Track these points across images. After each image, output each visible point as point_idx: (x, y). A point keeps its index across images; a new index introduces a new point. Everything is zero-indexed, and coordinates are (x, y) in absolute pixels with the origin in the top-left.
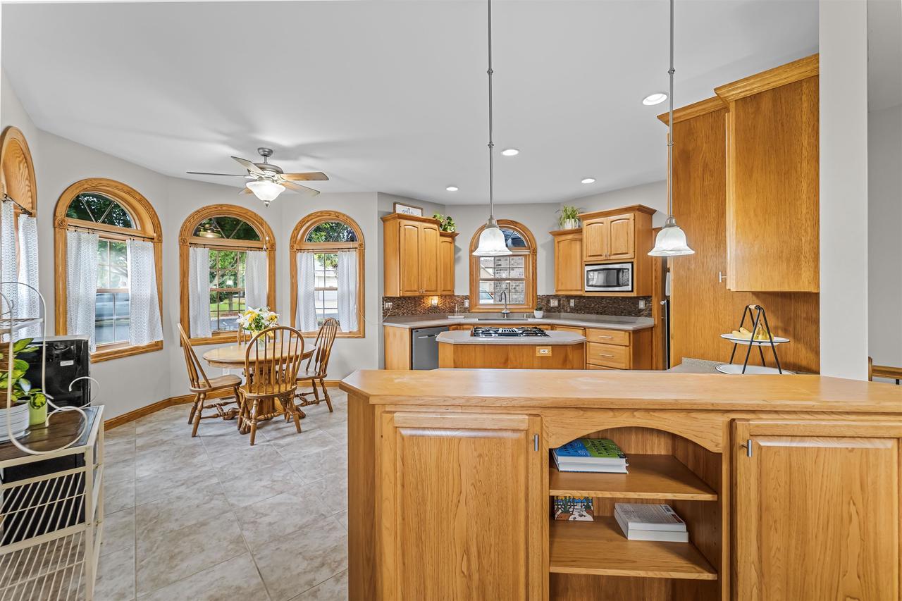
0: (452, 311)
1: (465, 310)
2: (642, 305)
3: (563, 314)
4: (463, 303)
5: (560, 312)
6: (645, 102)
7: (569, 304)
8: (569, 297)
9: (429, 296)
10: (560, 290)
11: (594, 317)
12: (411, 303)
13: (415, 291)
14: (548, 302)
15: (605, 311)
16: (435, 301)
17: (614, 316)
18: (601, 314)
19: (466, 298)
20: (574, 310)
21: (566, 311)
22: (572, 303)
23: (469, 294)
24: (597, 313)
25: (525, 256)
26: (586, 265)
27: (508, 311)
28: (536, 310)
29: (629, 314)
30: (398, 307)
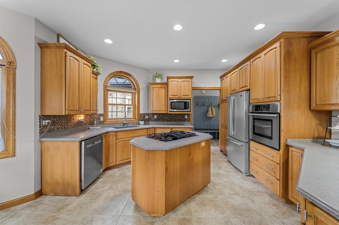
0: (92, 124)
1: (100, 123)
2: (186, 117)
3: (150, 122)
4: (99, 119)
5: (149, 121)
6: (255, 28)
7: (154, 117)
8: (154, 114)
9: (76, 115)
10: (153, 111)
11: (166, 122)
12: (64, 120)
13: (77, 110)
14: (144, 116)
15: (171, 120)
16: (82, 117)
17: (175, 122)
18: (169, 121)
19: (101, 115)
20: (156, 120)
21: (152, 121)
22: (155, 117)
23: (103, 113)
24: (168, 121)
25: (132, 93)
26: (170, 99)
27: (127, 122)
28: (141, 121)
29: (181, 121)
30: (53, 123)
